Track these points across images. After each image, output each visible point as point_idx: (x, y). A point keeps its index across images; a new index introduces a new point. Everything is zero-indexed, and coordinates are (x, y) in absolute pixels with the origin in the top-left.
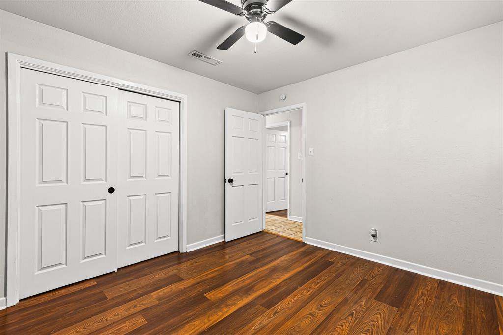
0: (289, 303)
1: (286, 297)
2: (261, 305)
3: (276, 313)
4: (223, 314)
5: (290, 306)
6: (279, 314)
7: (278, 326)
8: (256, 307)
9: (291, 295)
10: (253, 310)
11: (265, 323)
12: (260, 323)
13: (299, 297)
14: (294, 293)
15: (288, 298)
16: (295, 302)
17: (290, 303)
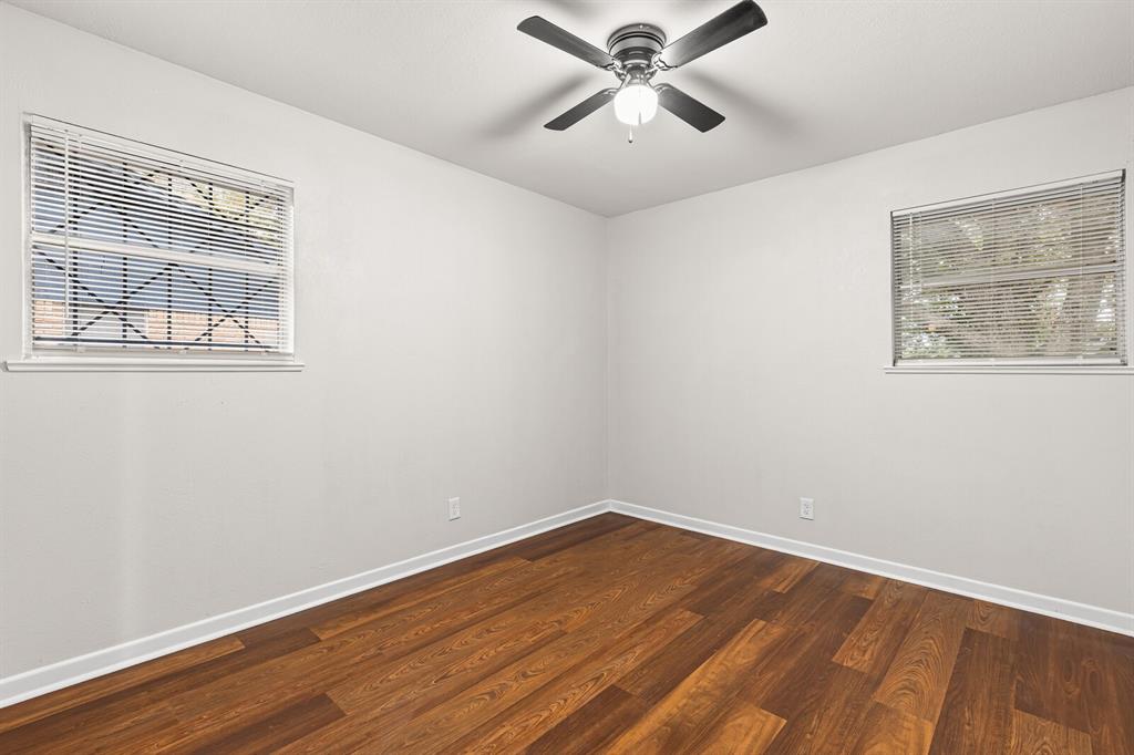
0: (566, 700)
1: (568, 719)
2: (630, 695)
3: (598, 678)
4: (703, 675)
5: (564, 695)
6: (591, 676)
7: (596, 656)
8: (640, 690)
9: (555, 724)
10: (647, 684)
11: (619, 662)
12: (626, 661)
13: (535, 720)
14: (543, 732)
15: (564, 714)
16: (549, 703)
17: (562, 702)
